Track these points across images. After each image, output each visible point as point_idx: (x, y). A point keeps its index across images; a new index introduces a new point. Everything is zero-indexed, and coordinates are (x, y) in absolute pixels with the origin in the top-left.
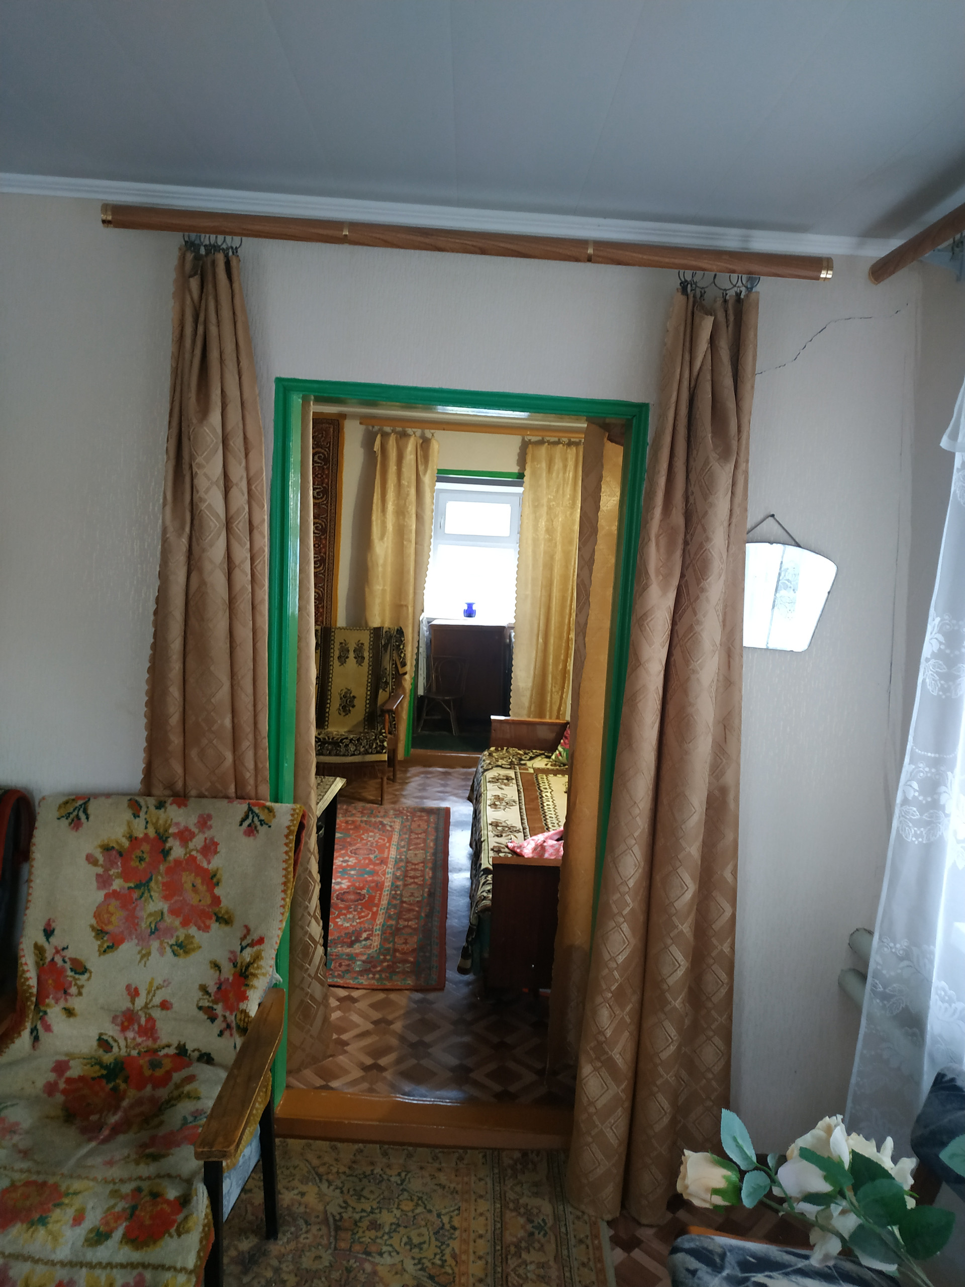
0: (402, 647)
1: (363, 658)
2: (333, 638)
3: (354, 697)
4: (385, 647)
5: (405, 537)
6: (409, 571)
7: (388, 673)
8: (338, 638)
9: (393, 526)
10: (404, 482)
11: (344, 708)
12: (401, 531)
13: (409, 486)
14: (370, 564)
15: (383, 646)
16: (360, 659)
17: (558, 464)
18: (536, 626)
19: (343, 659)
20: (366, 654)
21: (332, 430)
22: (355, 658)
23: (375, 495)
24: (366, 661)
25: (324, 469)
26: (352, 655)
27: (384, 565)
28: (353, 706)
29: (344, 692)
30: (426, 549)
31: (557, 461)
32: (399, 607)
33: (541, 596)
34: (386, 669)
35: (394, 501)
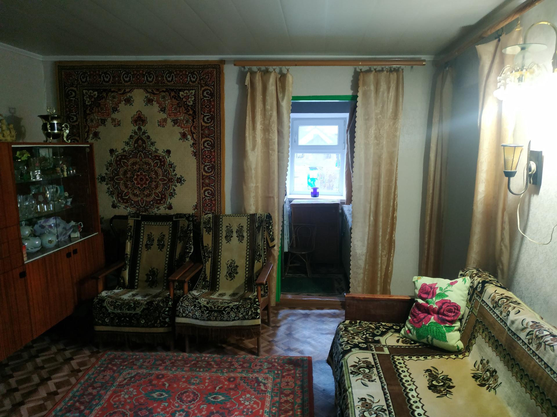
0: (270, 227)
1: (243, 237)
2: (221, 223)
3: (237, 266)
4: (258, 228)
5: (270, 147)
6: (274, 172)
7: (261, 248)
8: (225, 223)
9: (261, 139)
10: (268, 107)
11: (230, 274)
12: (267, 143)
13: (272, 110)
14: (245, 168)
15: (257, 228)
16: (241, 237)
17: (383, 87)
18: (368, 208)
19: (229, 238)
20: (245, 234)
21: (215, 72)
22: (237, 237)
23: (248, 117)
24: (245, 238)
25: (210, 101)
26: (235, 235)
27: (256, 169)
28: (237, 273)
29: (229, 262)
30: (286, 155)
31: (382, 84)
32: (268, 198)
33: (372, 186)
34: (259, 245)
35: (261, 121)
